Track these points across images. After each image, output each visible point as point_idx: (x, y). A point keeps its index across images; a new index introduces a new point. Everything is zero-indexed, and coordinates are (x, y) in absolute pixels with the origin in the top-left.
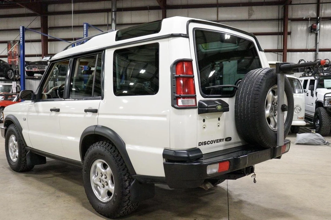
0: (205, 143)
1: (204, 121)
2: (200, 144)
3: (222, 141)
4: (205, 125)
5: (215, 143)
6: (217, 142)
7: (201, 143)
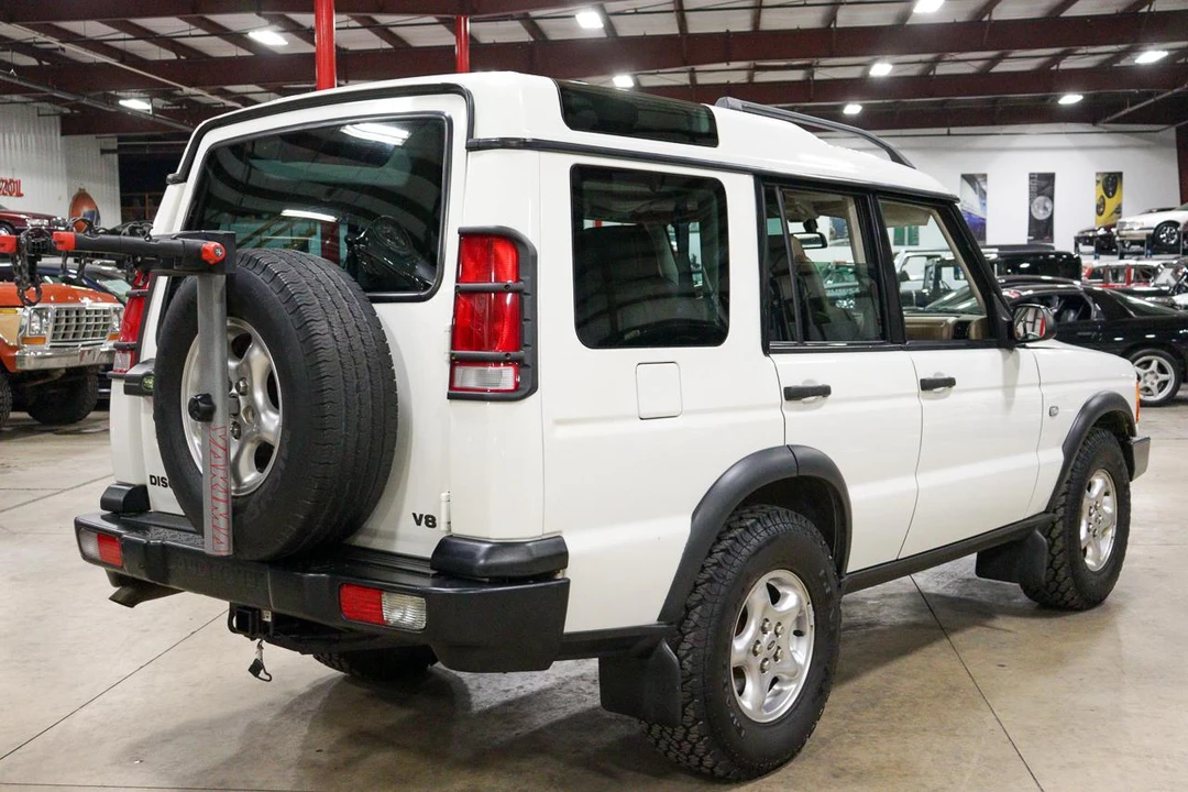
0: (164, 483)
2: (153, 480)
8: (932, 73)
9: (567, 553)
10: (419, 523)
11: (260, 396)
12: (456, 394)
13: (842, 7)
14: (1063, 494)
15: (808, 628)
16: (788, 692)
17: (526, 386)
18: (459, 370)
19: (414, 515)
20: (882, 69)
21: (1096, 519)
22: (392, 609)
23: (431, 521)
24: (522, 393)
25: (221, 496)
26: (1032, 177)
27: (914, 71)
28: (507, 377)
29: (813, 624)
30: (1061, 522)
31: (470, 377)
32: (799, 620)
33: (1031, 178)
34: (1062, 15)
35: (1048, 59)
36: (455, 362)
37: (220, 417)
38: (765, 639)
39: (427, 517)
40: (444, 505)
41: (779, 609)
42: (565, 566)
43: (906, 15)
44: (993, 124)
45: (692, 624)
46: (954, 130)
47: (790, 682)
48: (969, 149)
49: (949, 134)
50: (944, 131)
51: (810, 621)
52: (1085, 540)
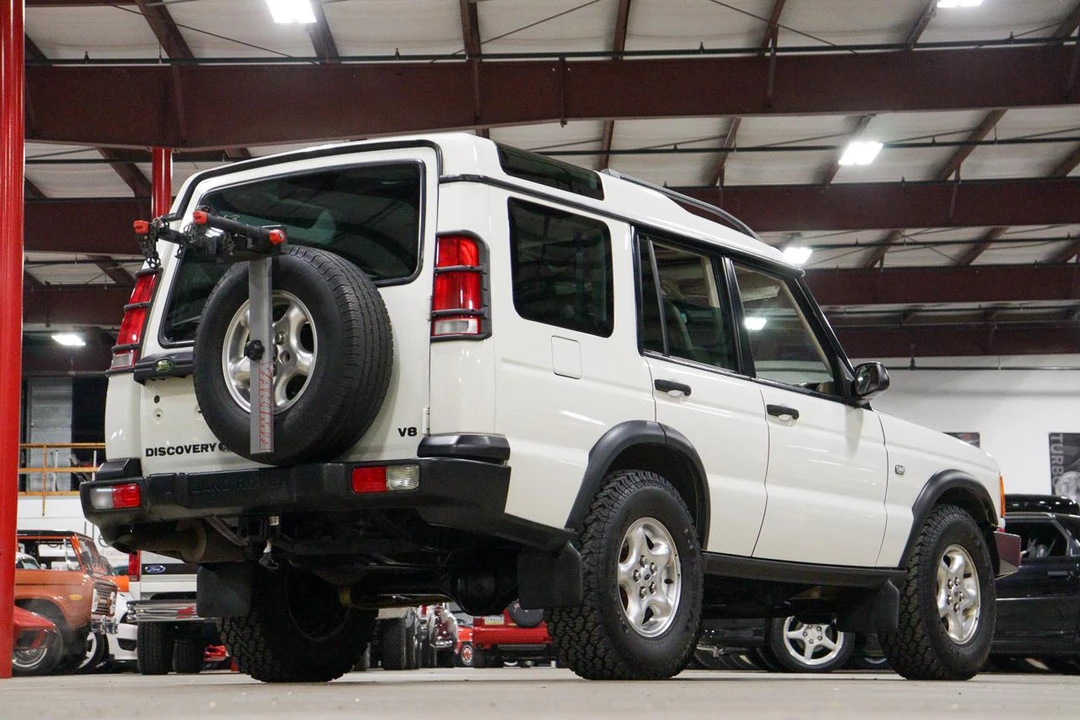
0: (162, 452)
1: (157, 399)
2: (150, 452)
3: (209, 449)
4: (159, 410)
5: (188, 451)
6: (194, 451)
7: (151, 450)
8: (877, 265)
9: (509, 449)
10: (402, 434)
11: (294, 342)
12: (435, 339)
13: (730, 154)
14: (917, 555)
15: (676, 576)
16: (662, 623)
17: (484, 332)
18: (438, 324)
19: (400, 430)
20: (797, 256)
21: (956, 594)
22: (393, 477)
23: (412, 431)
24: (481, 336)
25: (267, 410)
26: (1053, 439)
27: (850, 260)
28: (472, 325)
29: (680, 572)
30: (915, 581)
31: (445, 328)
32: (669, 569)
33: (1052, 442)
34: (1070, 174)
35: (1063, 244)
36: (435, 318)
37: (267, 357)
38: (643, 571)
39: (409, 429)
40: (425, 416)
41: (653, 553)
42: (508, 458)
43: (830, 169)
44: (986, 352)
45: (589, 536)
46: (920, 361)
47: (662, 615)
48: (946, 393)
49: (913, 367)
50: (906, 362)
51: (677, 570)
52: (943, 609)
